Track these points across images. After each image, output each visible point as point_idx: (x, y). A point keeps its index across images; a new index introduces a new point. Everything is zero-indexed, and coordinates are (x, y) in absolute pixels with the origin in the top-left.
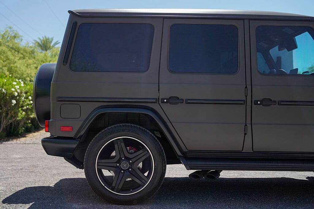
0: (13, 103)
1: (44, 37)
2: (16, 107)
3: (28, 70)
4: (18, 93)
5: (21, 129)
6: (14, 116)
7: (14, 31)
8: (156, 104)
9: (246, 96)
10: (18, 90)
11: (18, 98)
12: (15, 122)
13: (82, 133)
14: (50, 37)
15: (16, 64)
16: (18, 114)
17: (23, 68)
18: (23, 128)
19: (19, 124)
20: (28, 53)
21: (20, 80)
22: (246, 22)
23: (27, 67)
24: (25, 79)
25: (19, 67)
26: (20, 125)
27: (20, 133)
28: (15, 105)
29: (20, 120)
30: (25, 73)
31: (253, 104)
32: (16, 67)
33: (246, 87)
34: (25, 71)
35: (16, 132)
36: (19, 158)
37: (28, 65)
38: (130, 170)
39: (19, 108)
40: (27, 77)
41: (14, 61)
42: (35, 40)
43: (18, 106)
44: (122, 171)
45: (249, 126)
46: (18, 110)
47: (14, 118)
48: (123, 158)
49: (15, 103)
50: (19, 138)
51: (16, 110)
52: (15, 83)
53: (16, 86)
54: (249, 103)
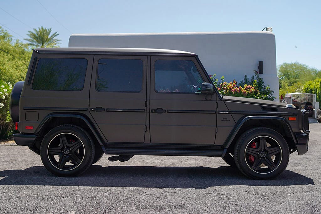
0: (1, 106)
1: (40, 28)
2: (4, 109)
3: (17, 71)
4: (6, 96)
5: (9, 132)
6: (2, 119)
7: (3, 31)
8: (87, 112)
9: (146, 107)
10: (6, 93)
11: (6, 101)
12: (3, 125)
13: (39, 130)
14: (47, 28)
15: (4, 67)
16: (6, 117)
17: (12, 70)
18: (12, 131)
19: (7, 127)
20: (18, 54)
21: (9, 83)
22: (149, 57)
23: (16, 69)
24: (14, 81)
25: (7, 69)
26: (8, 129)
27: (9, 136)
28: (3, 107)
29: (8, 122)
30: (14, 75)
31: (151, 112)
32: (5, 69)
33: (146, 101)
34: (15, 73)
35: (4, 135)
36: (3, 155)
37: (17, 67)
38: (70, 154)
39: (7, 111)
40: (16, 79)
41: (3, 63)
42: (30, 32)
43: (7, 109)
44: (65, 156)
45: (148, 126)
46: (6, 112)
47: (2, 120)
48: (66, 147)
49: (3, 106)
50: (8, 141)
51: (4, 113)
52: (3, 86)
53: (4, 90)
54: (148, 111)
